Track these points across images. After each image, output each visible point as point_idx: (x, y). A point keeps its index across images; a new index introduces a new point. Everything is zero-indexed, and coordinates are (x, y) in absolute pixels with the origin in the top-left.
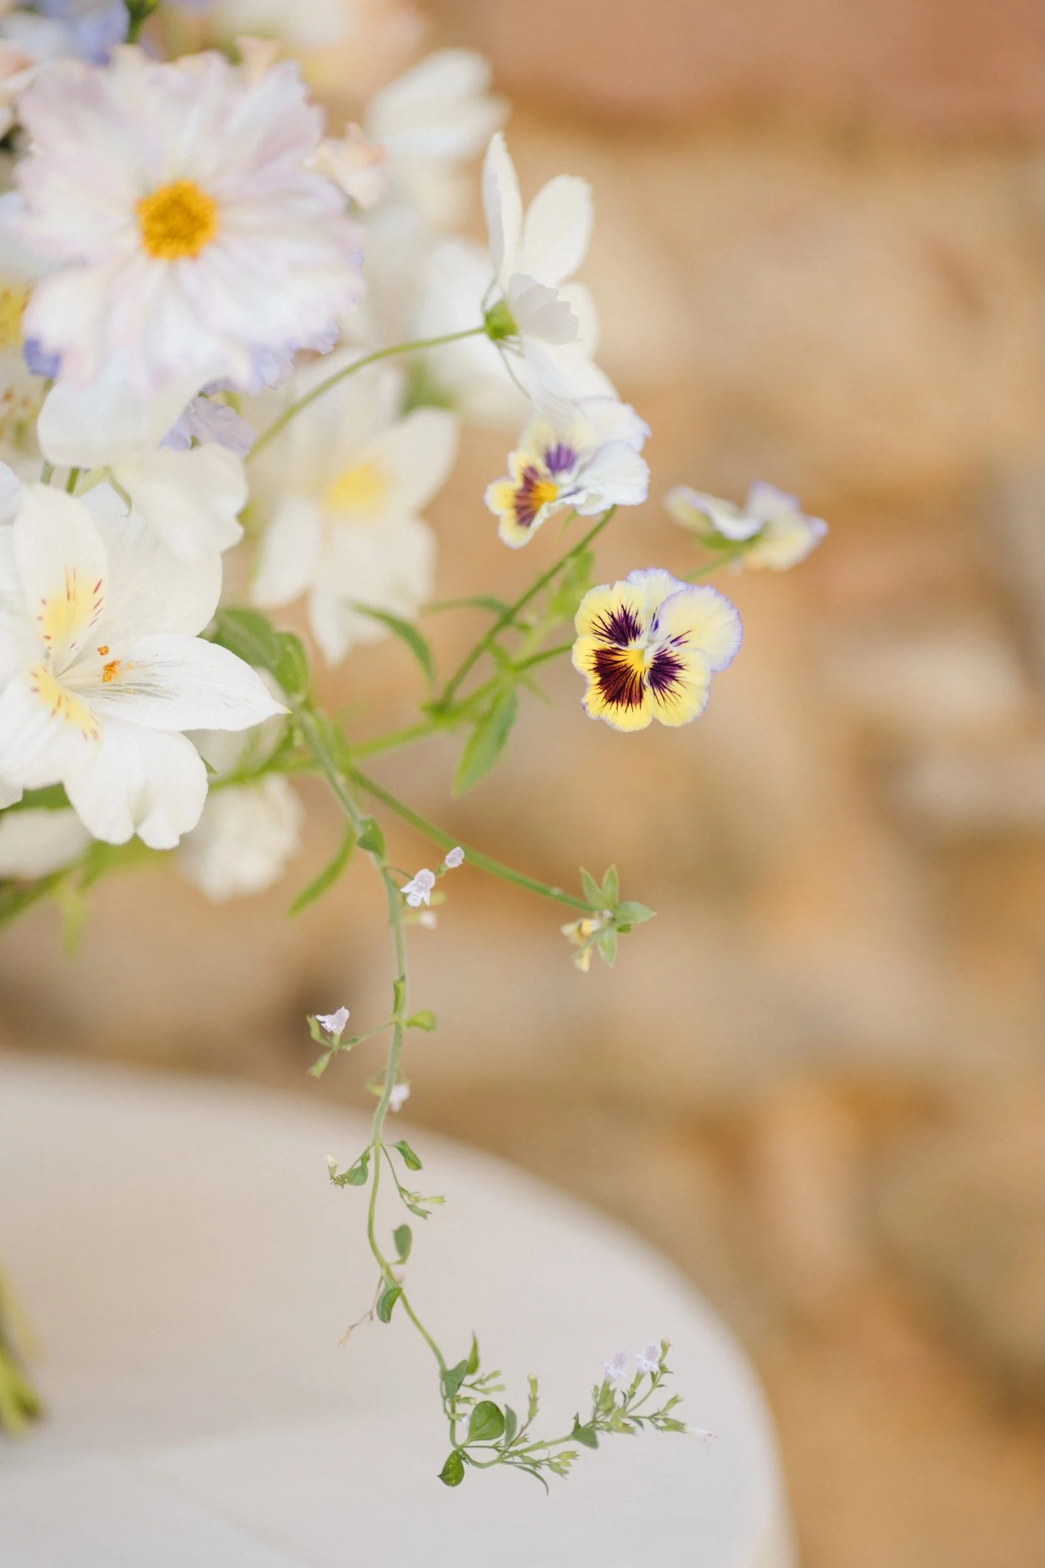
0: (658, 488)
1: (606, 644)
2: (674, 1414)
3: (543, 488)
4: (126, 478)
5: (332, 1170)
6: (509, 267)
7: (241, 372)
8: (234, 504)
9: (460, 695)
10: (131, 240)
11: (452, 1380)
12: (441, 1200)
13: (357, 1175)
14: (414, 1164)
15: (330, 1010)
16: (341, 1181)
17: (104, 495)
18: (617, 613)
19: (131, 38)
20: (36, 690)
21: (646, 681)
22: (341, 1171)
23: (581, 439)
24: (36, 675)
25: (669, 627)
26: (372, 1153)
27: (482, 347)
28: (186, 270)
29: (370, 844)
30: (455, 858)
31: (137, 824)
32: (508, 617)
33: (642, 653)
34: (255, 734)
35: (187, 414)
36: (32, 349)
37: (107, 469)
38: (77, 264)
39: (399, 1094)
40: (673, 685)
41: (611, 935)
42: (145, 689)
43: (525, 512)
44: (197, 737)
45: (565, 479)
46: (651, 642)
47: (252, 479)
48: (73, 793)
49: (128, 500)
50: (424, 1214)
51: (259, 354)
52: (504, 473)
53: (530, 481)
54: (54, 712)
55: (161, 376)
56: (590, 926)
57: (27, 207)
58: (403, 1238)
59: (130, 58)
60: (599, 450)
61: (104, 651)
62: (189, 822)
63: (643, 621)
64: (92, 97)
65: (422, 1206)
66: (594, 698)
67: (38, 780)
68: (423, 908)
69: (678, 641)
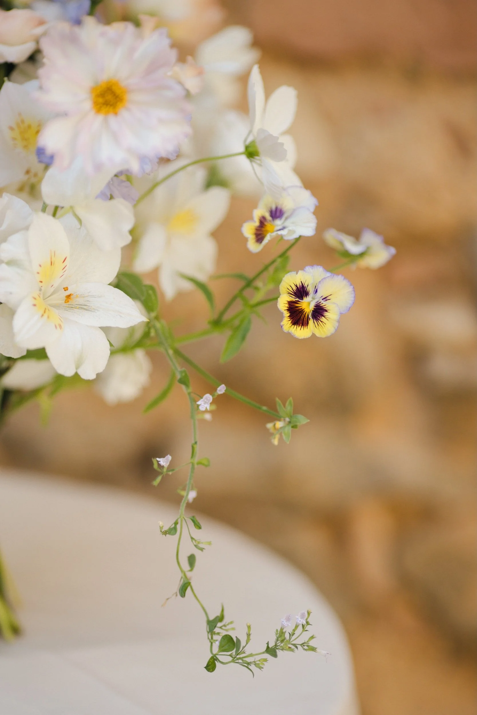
0: (320, 229)
1: (293, 299)
2: (312, 643)
3: (269, 226)
4: (81, 212)
5: (161, 528)
6: (257, 126)
7: (135, 167)
8: (128, 226)
9: (226, 317)
10: (88, 105)
11: (212, 624)
12: (210, 543)
13: (172, 531)
14: (198, 526)
15: (163, 456)
16: (165, 533)
17: (70, 219)
18: (299, 284)
19: (91, 13)
20: (35, 305)
21: (310, 316)
22: (166, 528)
23: (287, 204)
24: (35, 299)
25: (322, 293)
26: (179, 521)
27: (244, 160)
28: (112, 120)
29: (183, 381)
30: (222, 389)
31: (77, 368)
32: (249, 283)
33: (309, 303)
34: (132, 330)
35: (108, 185)
36: (40, 152)
37: (72, 207)
38: (65, 115)
39: (192, 495)
40: (323, 319)
41: (288, 429)
42: (84, 308)
43: (259, 237)
44: (106, 330)
45: (278, 223)
46: (313, 298)
47: (137, 215)
48: (49, 353)
49: (80, 221)
50: (202, 549)
51: (143, 159)
52: (250, 218)
53: (262, 222)
54: (42, 315)
55: (98, 167)
56: (279, 424)
57: (41, 88)
58: (192, 560)
59: (90, 22)
60: (294, 211)
61: (66, 289)
62: (101, 368)
63: (310, 289)
64: (74, 40)
65: (201, 546)
66: (286, 323)
67: (34, 346)
68: (206, 411)
69: (325, 299)
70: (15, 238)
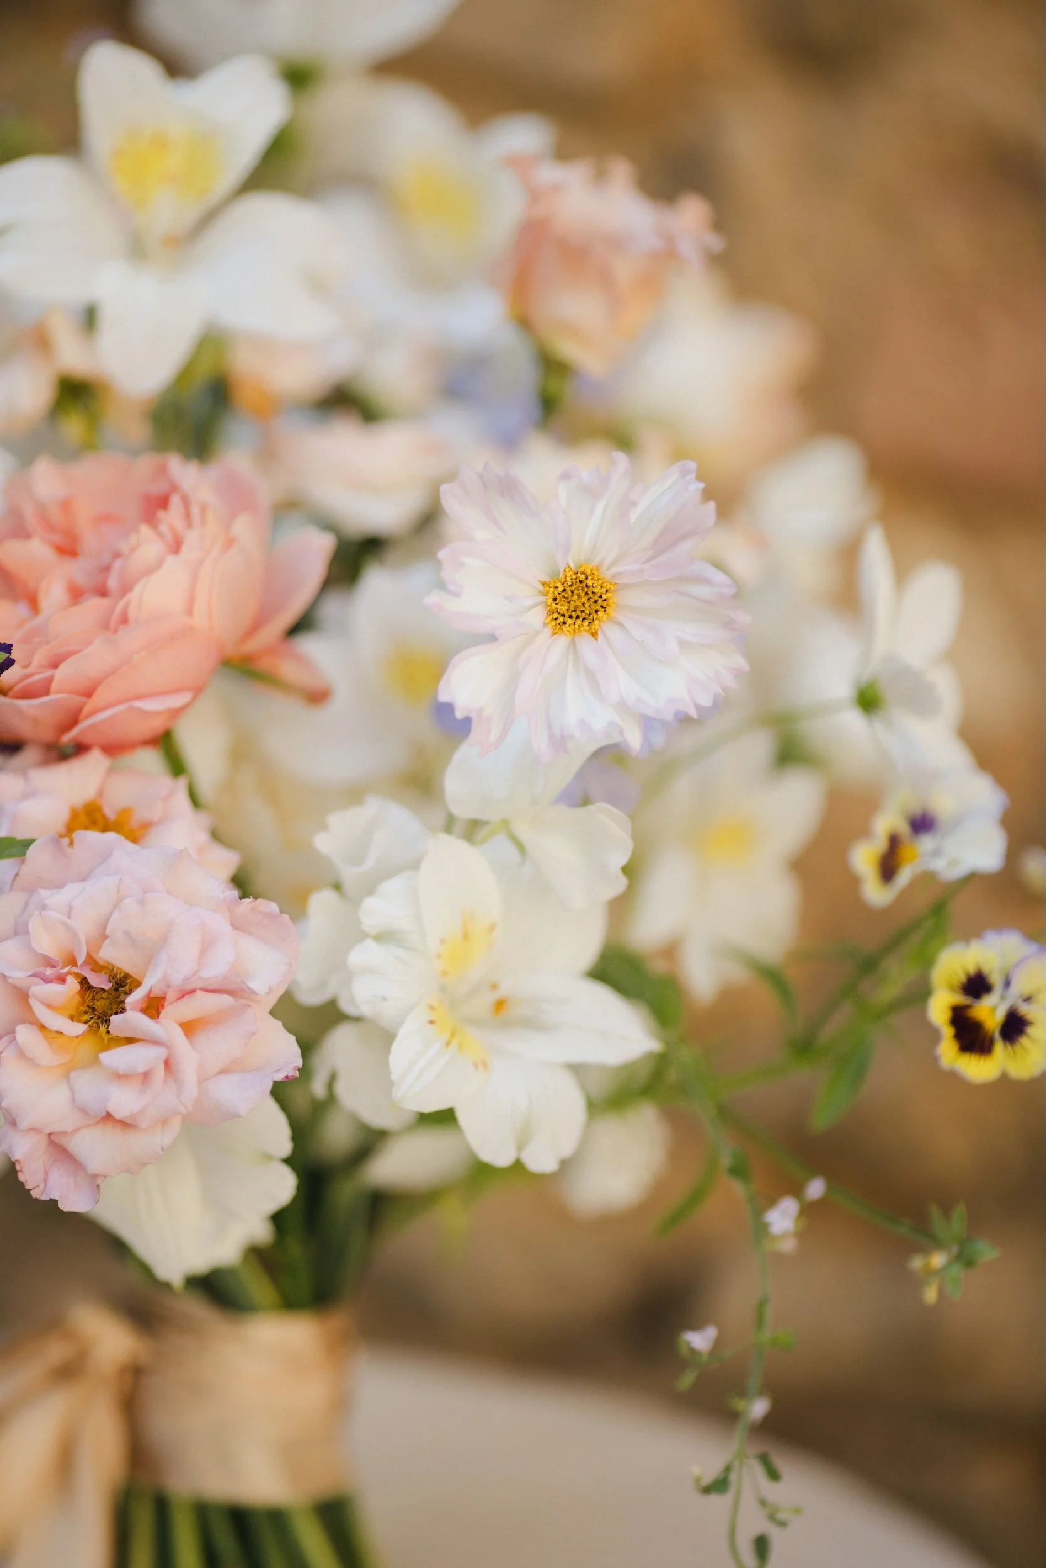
0: (1013, 855)
1: (960, 999)
3: (906, 852)
4: (522, 830)
5: (698, 1480)
6: (882, 644)
7: (634, 739)
8: (621, 858)
10: (537, 617)
12: (798, 1511)
13: (719, 1485)
14: (774, 1475)
15: (696, 1327)
16: (707, 1490)
17: (500, 845)
18: (972, 970)
20: (432, 1022)
21: (997, 1035)
22: (707, 1480)
23: (943, 805)
24: (433, 1009)
25: (1020, 986)
26: (736, 1463)
27: (853, 721)
28: (587, 646)
29: (738, 1171)
30: (816, 1189)
31: (520, 1148)
32: (869, 966)
33: (994, 1009)
35: (580, 774)
36: (443, 712)
37: (506, 823)
38: (492, 638)
39: (759, 1408)
40: (1024, 1041)
41: (957, 1270)
42: (533, 1024)
43: (888, 868)
44: (577, 1070)
45: (926, 843)
46: (1003, 998)
47: (636, 836)
48: (460, 1115)
49: (521, 848)
50: (782, 1524)
51: (647, 723)
52: (867, 833)
53: (894, 842)
54: (448, 1044)
55: (560, 742)
56: (938, 1260)
57: (441, 585)
58: (761, 1546)
60: (959, 818)
61: (495, 987)
62: (567, 1149)
63: (996, 979)
64: (509, 488)
65: (781, 1516)
66: (948, 1051)
67: (431, 1104)
68: (784, 1236)
69: (1028, 999)
70: (393, 887)
